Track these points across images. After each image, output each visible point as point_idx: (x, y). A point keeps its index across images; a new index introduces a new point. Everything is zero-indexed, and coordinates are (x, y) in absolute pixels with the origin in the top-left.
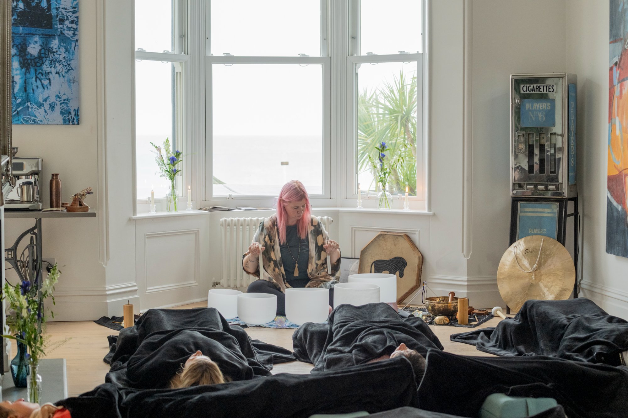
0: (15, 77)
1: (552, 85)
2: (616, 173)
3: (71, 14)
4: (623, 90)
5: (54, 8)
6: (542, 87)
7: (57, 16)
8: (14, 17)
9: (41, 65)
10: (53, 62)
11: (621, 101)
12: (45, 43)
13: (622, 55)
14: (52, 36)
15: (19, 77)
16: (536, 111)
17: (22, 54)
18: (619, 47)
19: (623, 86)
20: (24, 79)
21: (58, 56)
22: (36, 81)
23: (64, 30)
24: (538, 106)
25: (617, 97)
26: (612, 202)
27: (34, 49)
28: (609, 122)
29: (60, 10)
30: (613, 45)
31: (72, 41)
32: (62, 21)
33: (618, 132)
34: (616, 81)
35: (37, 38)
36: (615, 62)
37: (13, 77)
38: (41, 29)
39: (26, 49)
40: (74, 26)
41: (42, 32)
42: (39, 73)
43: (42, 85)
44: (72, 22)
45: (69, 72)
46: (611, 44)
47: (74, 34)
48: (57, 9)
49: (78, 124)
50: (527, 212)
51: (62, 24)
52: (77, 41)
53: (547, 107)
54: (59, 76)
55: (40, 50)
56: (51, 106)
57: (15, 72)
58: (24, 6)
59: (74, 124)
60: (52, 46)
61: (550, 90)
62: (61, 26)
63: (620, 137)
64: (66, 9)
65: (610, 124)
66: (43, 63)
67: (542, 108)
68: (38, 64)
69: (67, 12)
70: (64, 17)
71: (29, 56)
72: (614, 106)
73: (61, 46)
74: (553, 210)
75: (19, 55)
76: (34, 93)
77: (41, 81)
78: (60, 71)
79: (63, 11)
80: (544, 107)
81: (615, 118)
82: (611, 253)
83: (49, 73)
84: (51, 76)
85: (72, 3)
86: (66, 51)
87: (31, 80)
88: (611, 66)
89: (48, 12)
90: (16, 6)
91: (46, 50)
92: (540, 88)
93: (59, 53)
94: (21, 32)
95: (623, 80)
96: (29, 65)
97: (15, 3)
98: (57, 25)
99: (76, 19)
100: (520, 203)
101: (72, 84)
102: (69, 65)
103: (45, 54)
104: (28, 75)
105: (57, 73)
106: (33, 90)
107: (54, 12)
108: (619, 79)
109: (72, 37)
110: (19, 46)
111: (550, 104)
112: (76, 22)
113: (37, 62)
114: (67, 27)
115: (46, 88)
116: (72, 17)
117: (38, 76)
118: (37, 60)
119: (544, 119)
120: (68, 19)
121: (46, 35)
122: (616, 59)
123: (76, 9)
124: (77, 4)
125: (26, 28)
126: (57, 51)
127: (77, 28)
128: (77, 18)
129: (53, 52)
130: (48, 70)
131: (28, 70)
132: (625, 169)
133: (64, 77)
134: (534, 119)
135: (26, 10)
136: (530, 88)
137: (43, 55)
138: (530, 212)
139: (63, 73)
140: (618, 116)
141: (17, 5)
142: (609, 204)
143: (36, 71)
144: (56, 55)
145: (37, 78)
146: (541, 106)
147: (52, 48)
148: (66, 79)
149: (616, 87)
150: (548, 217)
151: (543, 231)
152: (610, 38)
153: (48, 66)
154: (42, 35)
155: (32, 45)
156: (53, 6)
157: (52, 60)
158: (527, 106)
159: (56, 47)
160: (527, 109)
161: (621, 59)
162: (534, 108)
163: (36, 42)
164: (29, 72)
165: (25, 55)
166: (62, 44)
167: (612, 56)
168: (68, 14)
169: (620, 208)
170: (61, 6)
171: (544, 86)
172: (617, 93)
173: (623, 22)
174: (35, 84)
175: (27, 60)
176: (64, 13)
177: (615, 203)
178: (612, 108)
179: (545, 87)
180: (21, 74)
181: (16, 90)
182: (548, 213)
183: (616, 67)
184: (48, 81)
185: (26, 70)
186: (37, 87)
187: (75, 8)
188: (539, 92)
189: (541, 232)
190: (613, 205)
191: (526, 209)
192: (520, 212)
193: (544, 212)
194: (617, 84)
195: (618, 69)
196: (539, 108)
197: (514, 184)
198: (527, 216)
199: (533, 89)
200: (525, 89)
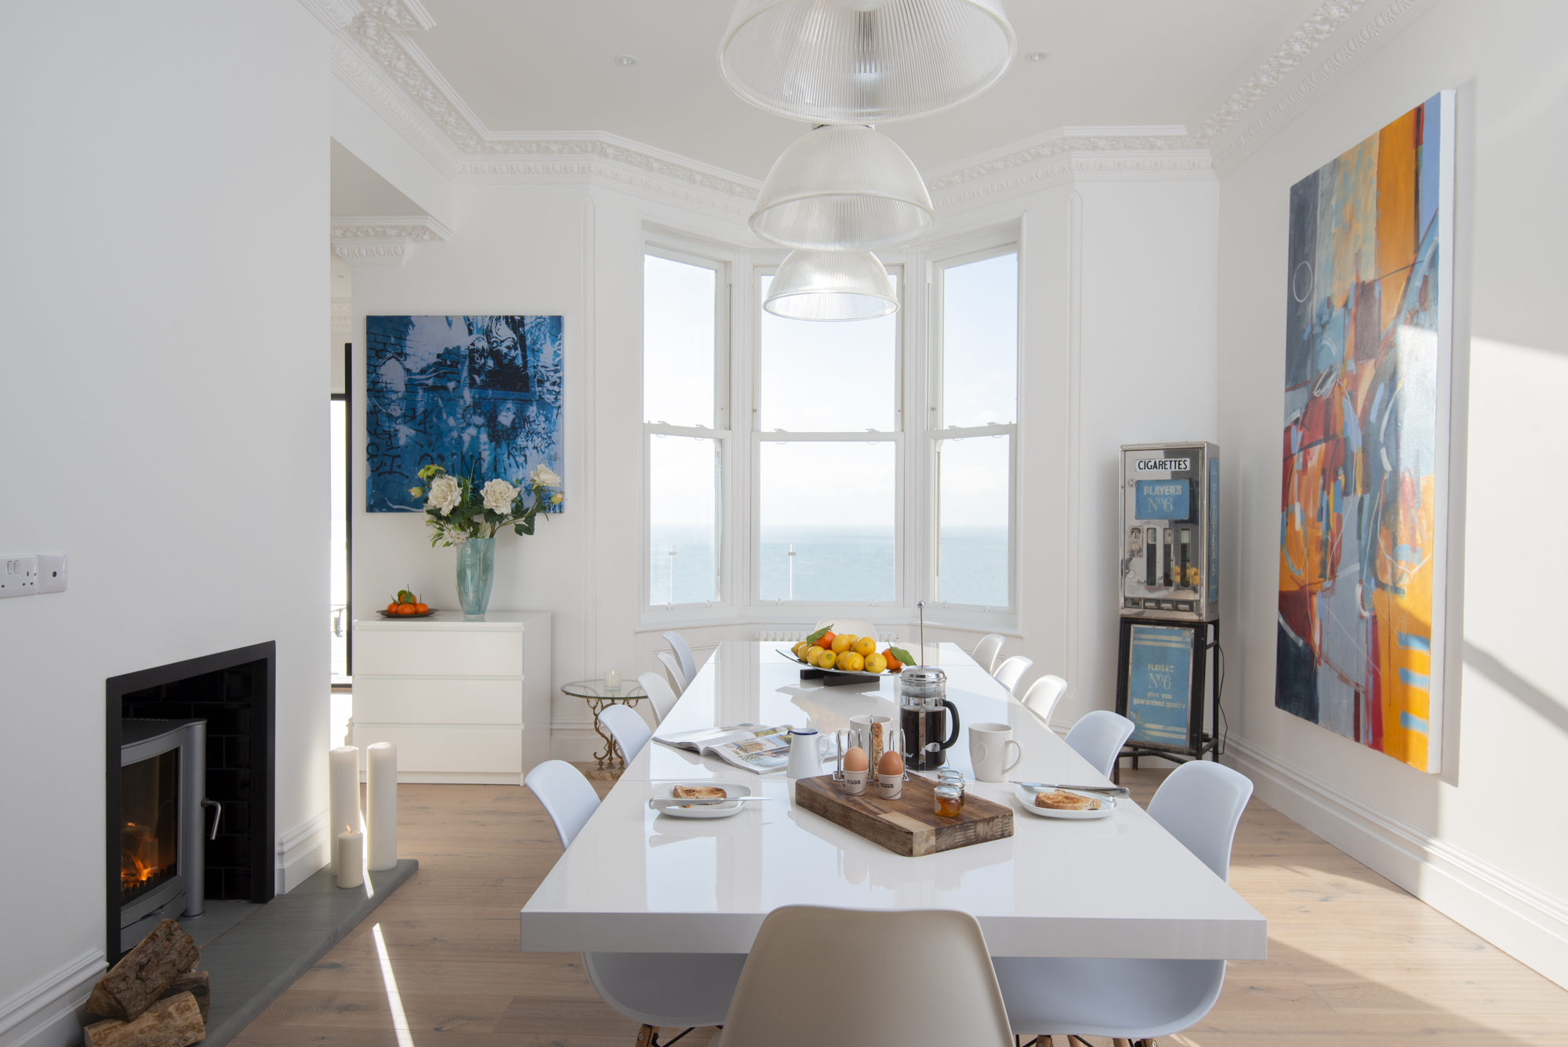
0: (483, 453)
2: (1294, 588)
3: (552, 373)
4: (1309, 461)
5: (531, 367)
6: (1168, 463)
7: (535, 376)
8: (481, 378)
9: (515, 438)
10: (530, 434)
11: (1305, 479)
12: (520, 410)
13: (1307, 407)
14: (529, 402)
15: (487, 453)
16: (1160, 496)
17: (492, 425)
18: (1301, 395)
19: (1309, 455)
20: (493, 456)
21: (536, 427)
22: (508, 458)
23: (544, 394)
24: (1162, 490)
25: (1297, 472)
26: (1287, 632)
27: (506, 418)
28: (1283, 510)
29: (539, 368)
30: (1290, 393)
31: (554, 407)
32: (541, 382)
33: (1298, 526)
34: (1295, 448)
35: (510, 405)
36: (1295, 418)
37: (480, 453)
38: (515, 393)
39: (497, 417)
40: (556, 388)
41: (517, 396)
42: (512, 448)
43: (516, 462)
44: (554, 384)
45: (550, 447)
46: (1288, 393)
47: (556, 399)
48: (535, 367)
49: (561, 512)
50: (1144, 640)
51: (541, 386)
52: (560, 407)
53: (1176, 490)
54: (538, 451)
55: (514, 420)
56: (527, 489)
57: (482, 447)
58: (494, 364)
59: (555, 512)
60: (528, 414)
61: (1181, 467)
62: (540, 389)
63: (1301, 534)
64: (546, 367)
65: (1285, 513)
66: (517, 436)
67: (1168, 492)
68: (512, 437)
69: (548, 371)
70: (543, 378)
71: (500, 426)
72: (1291, 486)
73: (540, 413)
74: (1184, 638)
75: (488, 426)
76: (505, 473)
77: (514, 458)
78: (539, 445)
79: (543, 370)
80: (1171, 491)
81: (1294, 504)
82: (1284, 709)
83: (524, 448)
84: (527, 452)
85: (554, 360)
86: (546, 420)
87: (502, 456)
88: (1288, 425)
89: (523, 371)
90: (485, 364)
91: (521, 420)
92: (1165, 465)
93: (537, 422)
94: (490, 396)
95: (1311, 445)
96: (500, 437)
97: (483, 361)
98: (534, 387)
99: (558, 380)
100: (1133, 627)
101: (553, 462)
102: (550, 437)
103: (520, 424)
104: (499, 450)
105: (535, 448)
106: (505, 470)
107: (531, 371)
108: (1302, 444)
109: (553, 403)
110: (488, 415)
111: (1180, 487)
112: (558, 383)
113: (510, 434)
114: (548, 390)
115: (521, 467)
116: (554, 378)
117: (511, 452)
118: (510, 431)
119: (1172, 508)
120: (548, 380)
121: (521, 400)
122: (1297, 414)
123: (559, 368)
124: (560, 361)
125: (495, 391)
126: (535, 421)
127: (560, 392)
128: (560, 378)
129: (530, 422)
130: (524, 444)
131: (498, 445)
132: (1310, 584)
133: (543, 453)
134: (1156, 508)
135: (497, 368)
136: (1150, 464)
137: (517, 426)
138: (1149, 640)
139: (543, 447)
140: (1299, 501)
141: (485, 362)
142: (1282, 633)
143: (508, 445)
144: (533, 426)
145: (509, 454)
146: (1167, 490)
147: (529, 417)
148: (546, 455)
149: (1295, 457)
150: (1178, 649)
151: (1169, 669)
152: (1287, 383)
153: (523, 439)
154: (515, 400)
155: (504, 413)
156: (530, 364)
157: (529, 431)
158: (1145, 489)
159: (534, 415)
160: (1145, 494)
161: (1305, 414)
162: (1157, 492)
163: (509, 409)
164: (500, 447)
165: (495, 425)
166: (541, 412)
167: (1289, 409)
168: (549, 374)
169: (1301, 643)
170: (540, 364)
171: (1171, 461)
172: (1297, 465)
173: (1310, 357)
174: (507, 462)
175: (498, 431)
176: (544, 373)
177: (1292, 634)
178: (1288, 489)
179: (1173, 463)
180: (490, 449)
181: (484, 470)
182: (1177, 642)
183: (1297, 427)
184: (523, 458)
185: (496, 445)
186: (510, 465)
187: (557, 366)
189: (1167, 670)
190: (1289, 637)
191: (1143, 636)
192: (1134, 639)
193: (1171, 642)
194: (1298, 452)
195: (1301, 429)
196: (1164, 492)
197: (1126, 599)
198: (1145, 647)
199: (1155, 466)
200: (1142, 465)
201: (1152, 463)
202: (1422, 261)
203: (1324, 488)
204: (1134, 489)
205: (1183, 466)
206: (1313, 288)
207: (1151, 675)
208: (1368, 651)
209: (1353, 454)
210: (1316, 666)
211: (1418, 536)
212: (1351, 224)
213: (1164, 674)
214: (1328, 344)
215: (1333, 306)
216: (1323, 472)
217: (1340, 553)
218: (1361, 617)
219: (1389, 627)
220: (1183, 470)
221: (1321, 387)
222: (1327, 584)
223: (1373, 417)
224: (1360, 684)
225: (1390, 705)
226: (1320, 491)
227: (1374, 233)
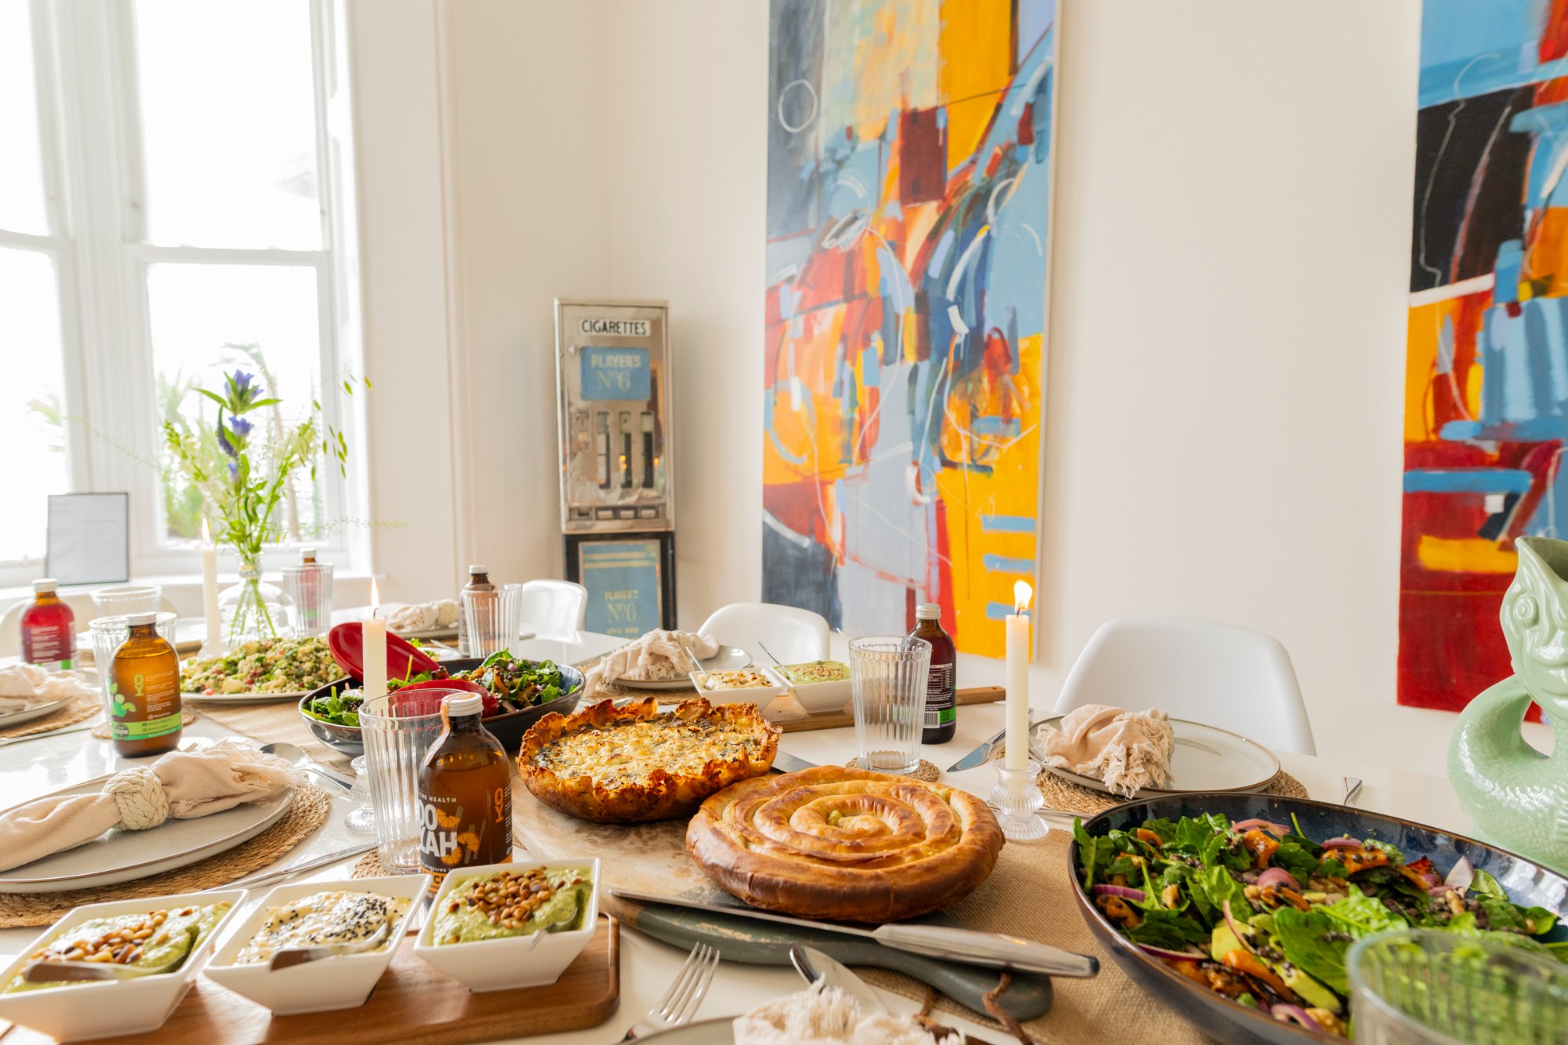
1: (641, 322)
2: (793, 479)
4: (816, 325)
6: (622, 326)
11: (808, 346)
13: (810, 261)
16: (613, 368)
18: (799, 246)
19: (815, 318)
24: (615, 361)
25: (794, 339)
26: (781, 531)
28: (767, 387)
30: (777, 245)
33: (797, 402)
34: (788, 311)
36: (786, 275)
46: (772, 244)
50: (598, 561)
53: (634, 362)
61: (638, 331)
63: (803, 413)
65: (771, 391)
67: (624, 363)
72: (782, 358)
74: (649, 553)
80: (627, 363)
81: (787, 379)
88: (773, 282)
92: (618, 327)
95: (818, 308)
100: (582, 546)
108: (801, 306)
111: (639, 358)
119: (629, 385)
122: (791, 270)
132: (823, 472)
134: (608, 385)
136: (597, 325)
138: (604, 561)
140: (797, 373)
142: (770, 534)
146: (622, 361)
149: (789, 322)
150: (641, 569)
151: (633, 595)
152: (769, 233)
158: (592, 358)
160: (593, 365)
161: (807, 269)
162: (609, 363)
167: (775, 265)
169: (807, 542)
171: (625, 323)
172: (794, 331)
173: (815, 199)
177: (789, 534)
178: (777, 361)
179: (628, 326)
182: (639, 559)
183: (791, 286)
188: (616, 334)
189: (630, 596)
190: (784, 538)
191: (596, 556)
192: (585, 561)
193: (632, 559)
194: (795, 316)
195: (799, 288)
196: (618, 364)
197: (571, 510)
198: (600, 570)
199: (605, 329)
200: (587, 326)
201: (600, 325)
202: (1022, 86)
203: (845, 357)
204: (578, 359)
205: (640, 330)
206: (818, 115)
207: (610, 606)
208: (929, 541)
209: (897, 317)
210: (835, 567)
211: (1015, 405)
212: (890, 36)
213: (627, 601)
214: (849, 184)
215: (858, 138)
216: (843, 338)
217: (877, 432)
218: (916, 503)
219: (966, 511)
220: (641, 335)
221: (837, 236)
222: (855, 469)
223: (935, 270)
224: (914, 578)
225: (969, 597)
226: (837, 364)
227: (935, 49)
